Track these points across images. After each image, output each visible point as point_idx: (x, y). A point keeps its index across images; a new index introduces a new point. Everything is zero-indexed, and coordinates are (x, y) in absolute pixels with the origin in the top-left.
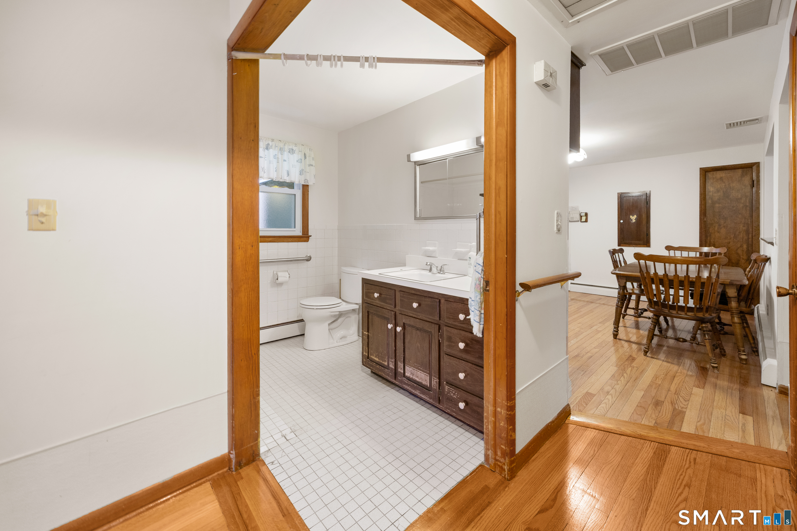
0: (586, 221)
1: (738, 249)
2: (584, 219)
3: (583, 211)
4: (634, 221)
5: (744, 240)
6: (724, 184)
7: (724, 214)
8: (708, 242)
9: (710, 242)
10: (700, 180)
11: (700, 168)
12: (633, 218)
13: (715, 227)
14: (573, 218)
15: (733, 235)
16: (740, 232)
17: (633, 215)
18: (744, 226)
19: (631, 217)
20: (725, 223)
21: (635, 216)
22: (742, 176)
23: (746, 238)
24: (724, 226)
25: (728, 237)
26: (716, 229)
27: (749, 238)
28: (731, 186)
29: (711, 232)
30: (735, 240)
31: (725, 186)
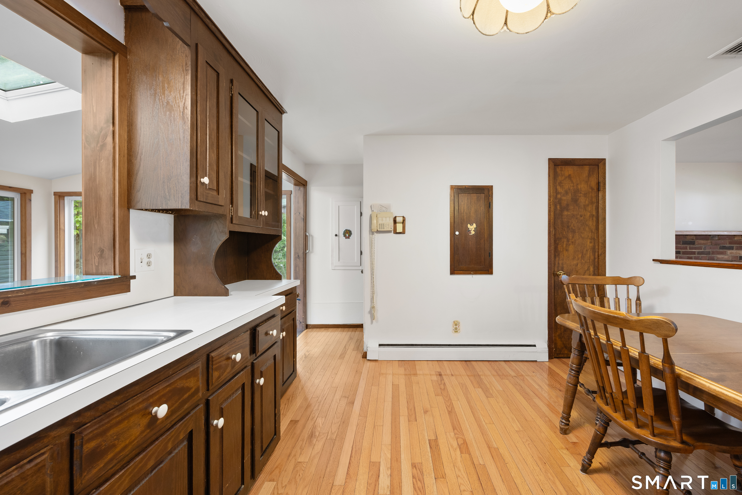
0: (403, 232)
1: (585, 272)
2: (399, 228)
3: (398, 213)
4: (473, 233)
5: (591, 261)
6: (572, 185)
7: (572, 225)
8: (557, 264)
9: (558, 263)
10: (549, 176)
11: (550, 159)
12: (472, 228)
13: (563, 242)
14: (382, 225)
15: (581, 255)
16: (587, 251)
17: (471, 224)
18: (591, 242)
19: (469, 225)
20: (573, 237)
21: (474, 225)
22: (589, 176)
23: (592, 257)
24: (572, 242)
25: (576, 257)
26: (565, 246)
27: (595, 258)
28: (579, 187)
29: (559, 249)
30: (582, 261)
31: (573, 186)
